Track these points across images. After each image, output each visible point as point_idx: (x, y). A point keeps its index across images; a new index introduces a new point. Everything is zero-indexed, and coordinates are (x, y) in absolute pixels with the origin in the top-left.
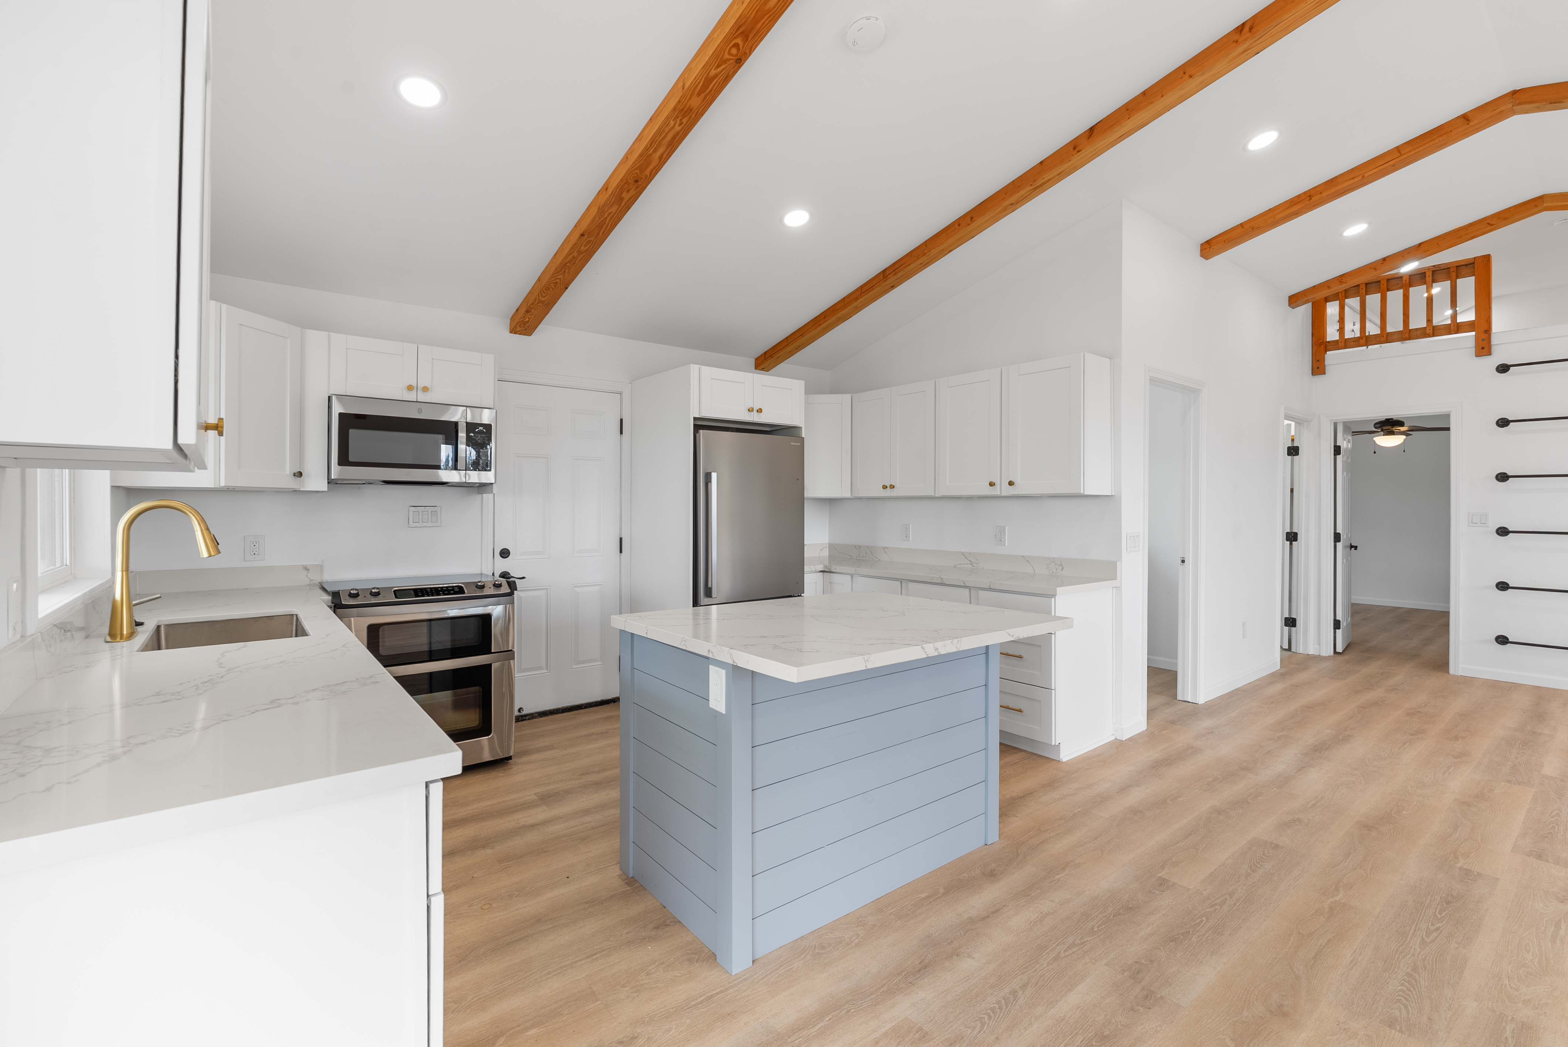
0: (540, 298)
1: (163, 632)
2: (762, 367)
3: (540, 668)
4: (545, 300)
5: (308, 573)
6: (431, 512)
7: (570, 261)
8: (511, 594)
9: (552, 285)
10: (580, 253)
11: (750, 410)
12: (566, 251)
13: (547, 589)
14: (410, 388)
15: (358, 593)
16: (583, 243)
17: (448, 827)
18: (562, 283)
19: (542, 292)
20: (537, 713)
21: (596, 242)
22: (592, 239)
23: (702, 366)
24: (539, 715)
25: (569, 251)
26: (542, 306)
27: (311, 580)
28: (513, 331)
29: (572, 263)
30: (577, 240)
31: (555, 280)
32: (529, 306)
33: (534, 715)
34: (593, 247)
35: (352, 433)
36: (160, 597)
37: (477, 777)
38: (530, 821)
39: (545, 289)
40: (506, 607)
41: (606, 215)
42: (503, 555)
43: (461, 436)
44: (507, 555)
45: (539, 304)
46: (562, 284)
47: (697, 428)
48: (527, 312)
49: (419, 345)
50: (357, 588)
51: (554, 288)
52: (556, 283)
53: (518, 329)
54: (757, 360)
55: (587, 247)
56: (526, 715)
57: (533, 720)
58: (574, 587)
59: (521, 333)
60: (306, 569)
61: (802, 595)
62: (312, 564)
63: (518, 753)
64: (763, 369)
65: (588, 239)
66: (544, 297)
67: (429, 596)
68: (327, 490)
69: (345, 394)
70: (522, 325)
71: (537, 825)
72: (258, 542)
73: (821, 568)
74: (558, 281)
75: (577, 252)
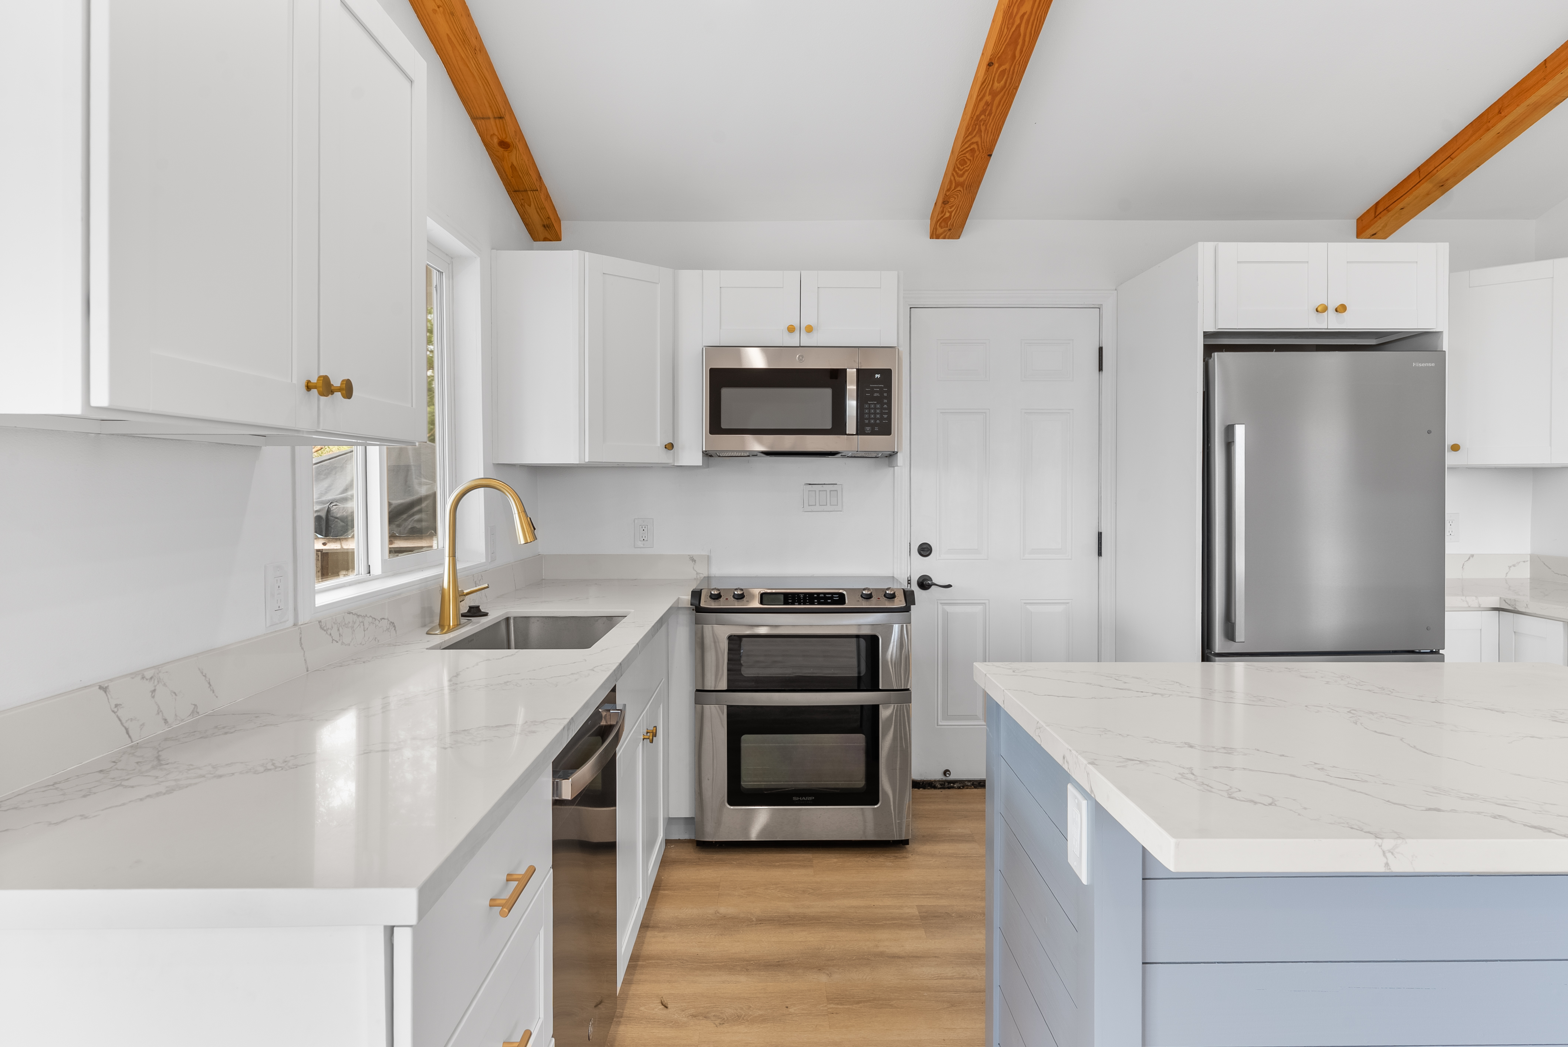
0: (957, 178)
1: (512, 625)
2: (1371, 231)
3: (974, 717)
4: (965, 181)
5: (694, 564)
6: (831, 491)
7: (983, 112)
8: (907, 609)
9: (967, 155)
10: (994, 94)
11: (1319, 309)
12: (975, 97)
13: (985, 603)
14: (791, 329)
15: (720, 593)
16: (994, 77)
17: (793, 924)
18: (980, 148)
19: (956, 169)
20: (969, 781)
21: (1014, 70)
22: (1006, 66)
23: (1221, 244)
24: (973, 784)
25: (978, 96)
26: (962, 190)
27: (697, 573)
28: (934, 235)
29: (987, 114)
30: (985, 74)
31: (969, 146)
32: (945, 194)
33: (966, 782)
34: (1012, 79)
35: (726, 392)
36: (488, 587)
37: (858, 859)
38: (895, 949)
39: (960, 164)
40: (902, 627)
41: (1017, 21)
42: (922, 552)
43: (850, 390)
44: (928, 553)
45: (958, 189)
46: (981, 151)
47: (1209, 350)
48: (945, 204)
49: (802, 272)
50: (719, 588)
51: (971, 159)
52: (973, 150)
53: (940, 231)
54: (1360, 220)
55: (1003, 82)
56: (954, 782)
57: (964, 790)
58: (1025, 603)
59: (946, 235)
60: (693, 559)
61: (1441, 652)
62: (699, 554)
63: (923, 836)
64: (1373, 236)
65: (1001, 69)
66: (962, 176)
67: (800, 604)
68: (701, 465)
69: (719, 345)
70: (943, 224)
71: (899, 957)
72: (646, 526)
73: (1495, 602)
74: (975, 146)
75: (989, 94)
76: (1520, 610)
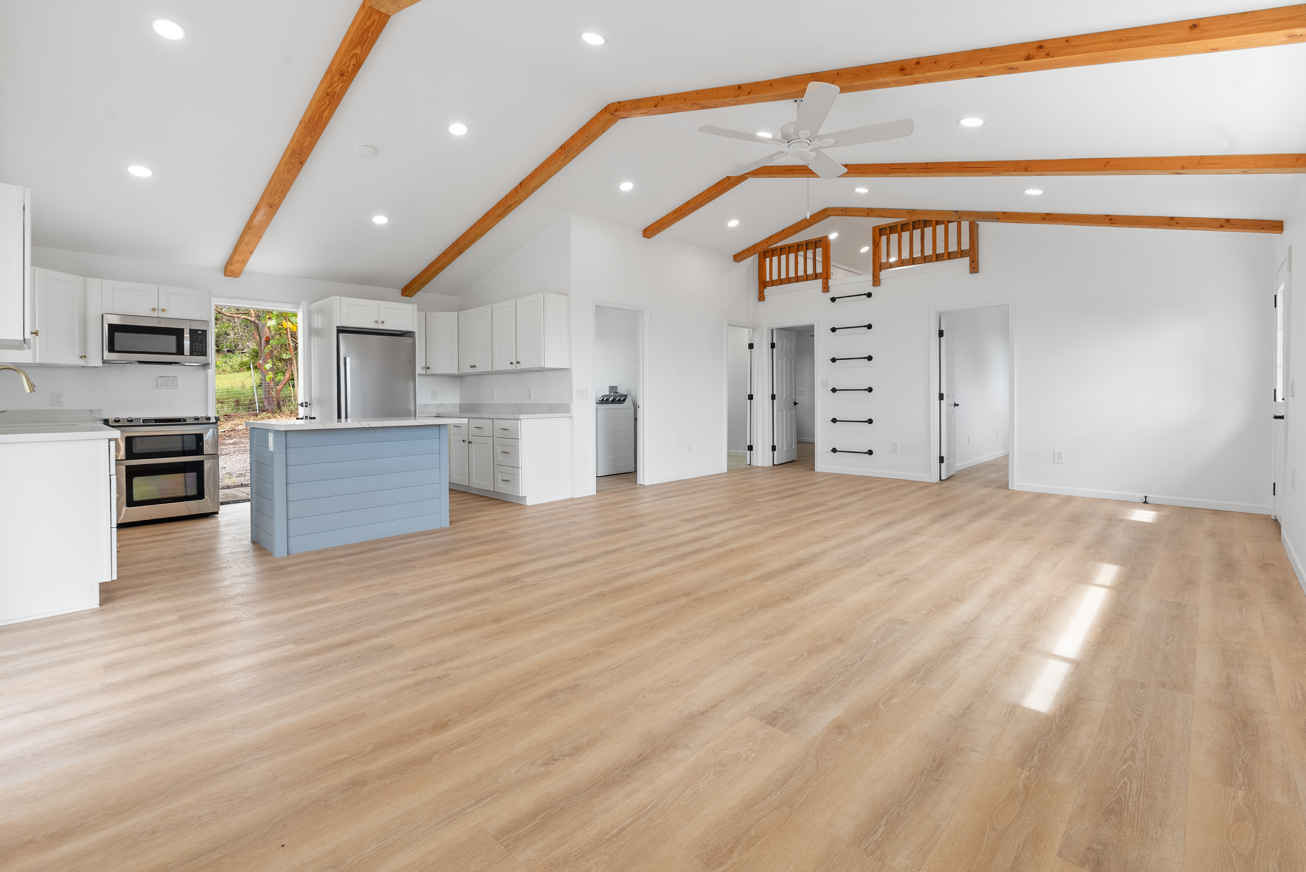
76: (440, 416)
